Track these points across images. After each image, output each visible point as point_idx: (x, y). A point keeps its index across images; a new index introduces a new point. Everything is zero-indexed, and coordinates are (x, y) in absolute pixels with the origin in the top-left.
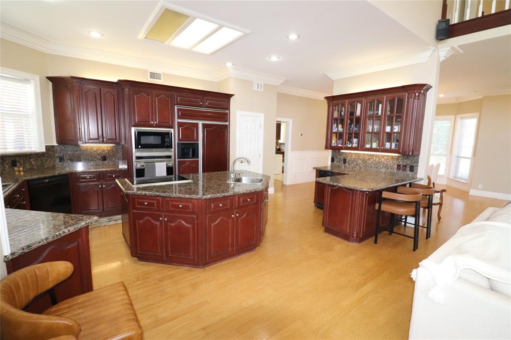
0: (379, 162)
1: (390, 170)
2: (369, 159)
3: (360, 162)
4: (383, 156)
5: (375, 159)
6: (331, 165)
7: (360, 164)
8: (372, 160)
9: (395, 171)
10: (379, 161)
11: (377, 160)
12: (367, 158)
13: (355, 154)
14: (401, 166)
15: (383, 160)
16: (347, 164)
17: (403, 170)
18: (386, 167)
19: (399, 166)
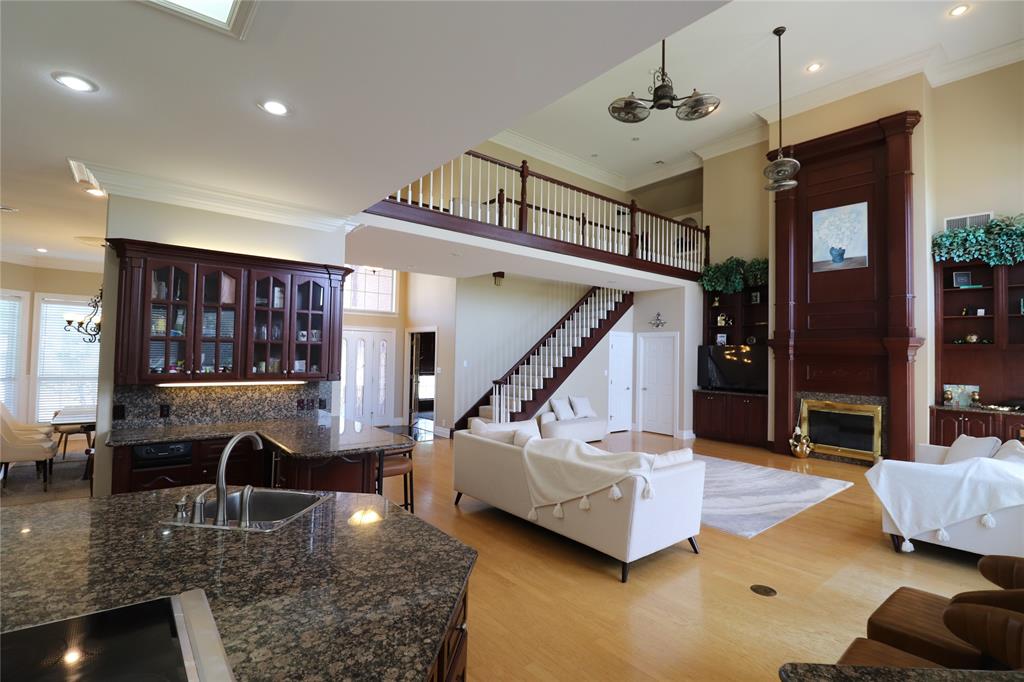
0: (261, 401)
1: (285, 412)
2: (236, 398)
3: (211, 405)
4: (268, 388)
5: (250, 394)
6: (114, 427)
7: (212, 412)
8: (245, 397)
9: (295, 412)
10: (260, 399)
11: (256, 396)
12: (233, 394)
13: (195, 388)
14: (305, 402)
15: (269, 395)
16: (173, 417)
17: (308, 409)
18: (277, 408)
19: (300, 403)
